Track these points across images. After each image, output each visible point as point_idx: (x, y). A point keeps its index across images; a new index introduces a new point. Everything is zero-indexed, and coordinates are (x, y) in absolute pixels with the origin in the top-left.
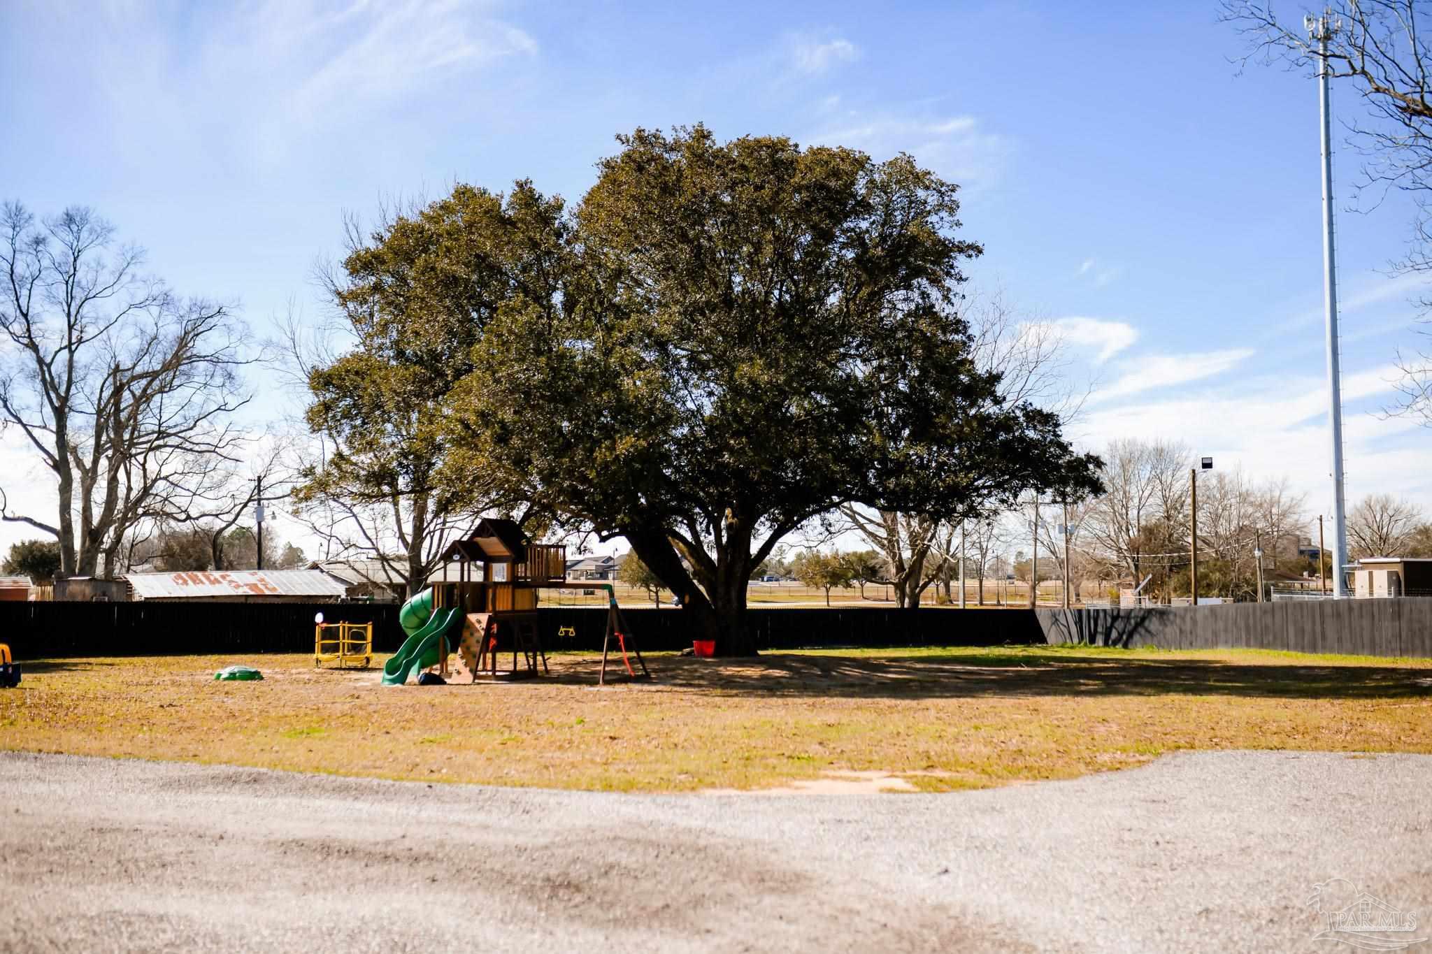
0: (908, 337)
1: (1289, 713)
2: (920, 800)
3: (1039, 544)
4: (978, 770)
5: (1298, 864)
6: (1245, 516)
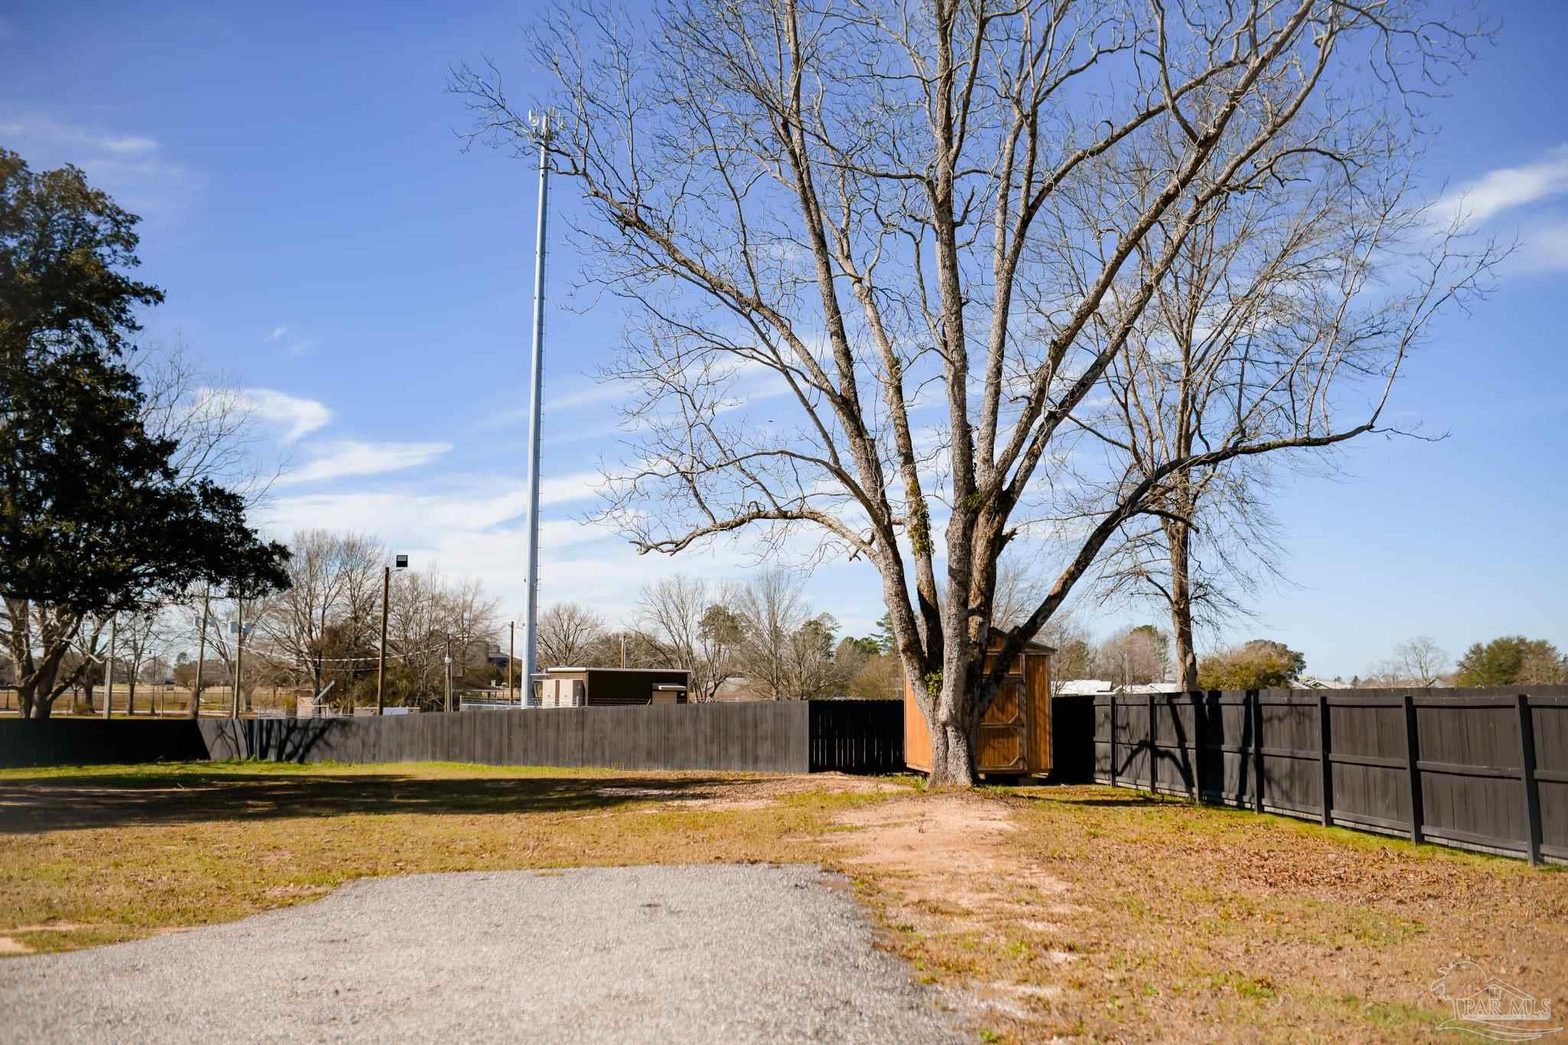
0: (58, 389)
1: (476, 830)
2: (34, 965)
3: (206, 644)
4: (116, 919)
5: (490, 1001)
6: (437, 621)
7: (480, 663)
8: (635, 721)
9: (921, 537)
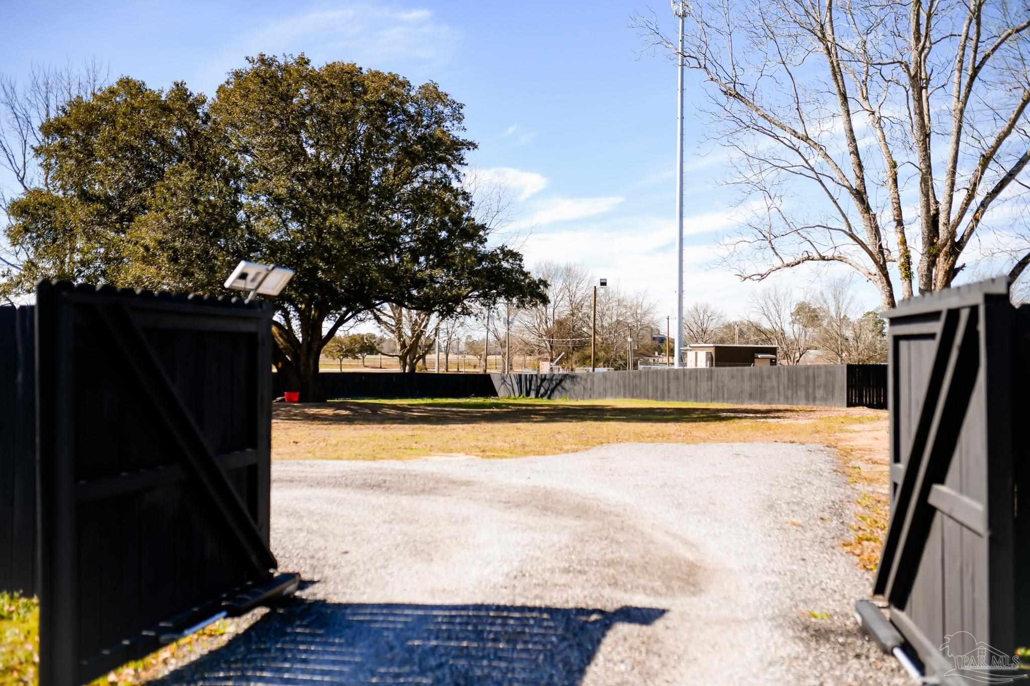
6: (621, 315)
7: (648, 341)
8: (742, 376)
9: (906, 270)
